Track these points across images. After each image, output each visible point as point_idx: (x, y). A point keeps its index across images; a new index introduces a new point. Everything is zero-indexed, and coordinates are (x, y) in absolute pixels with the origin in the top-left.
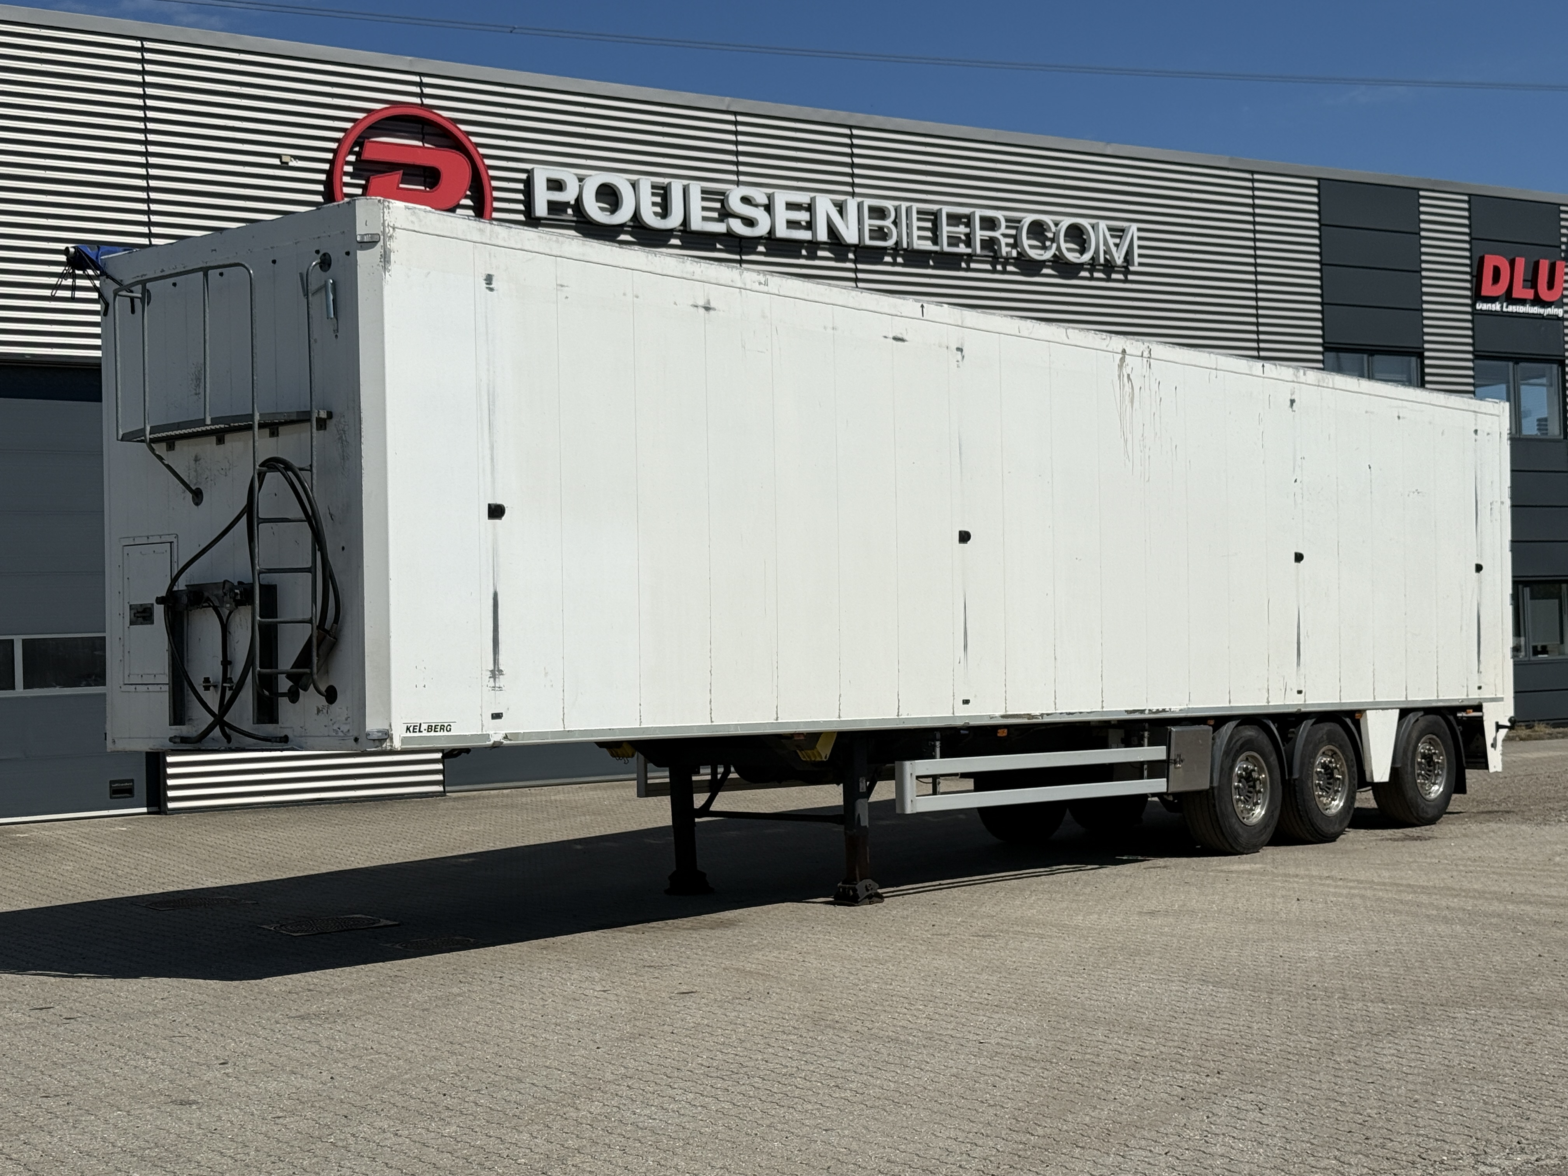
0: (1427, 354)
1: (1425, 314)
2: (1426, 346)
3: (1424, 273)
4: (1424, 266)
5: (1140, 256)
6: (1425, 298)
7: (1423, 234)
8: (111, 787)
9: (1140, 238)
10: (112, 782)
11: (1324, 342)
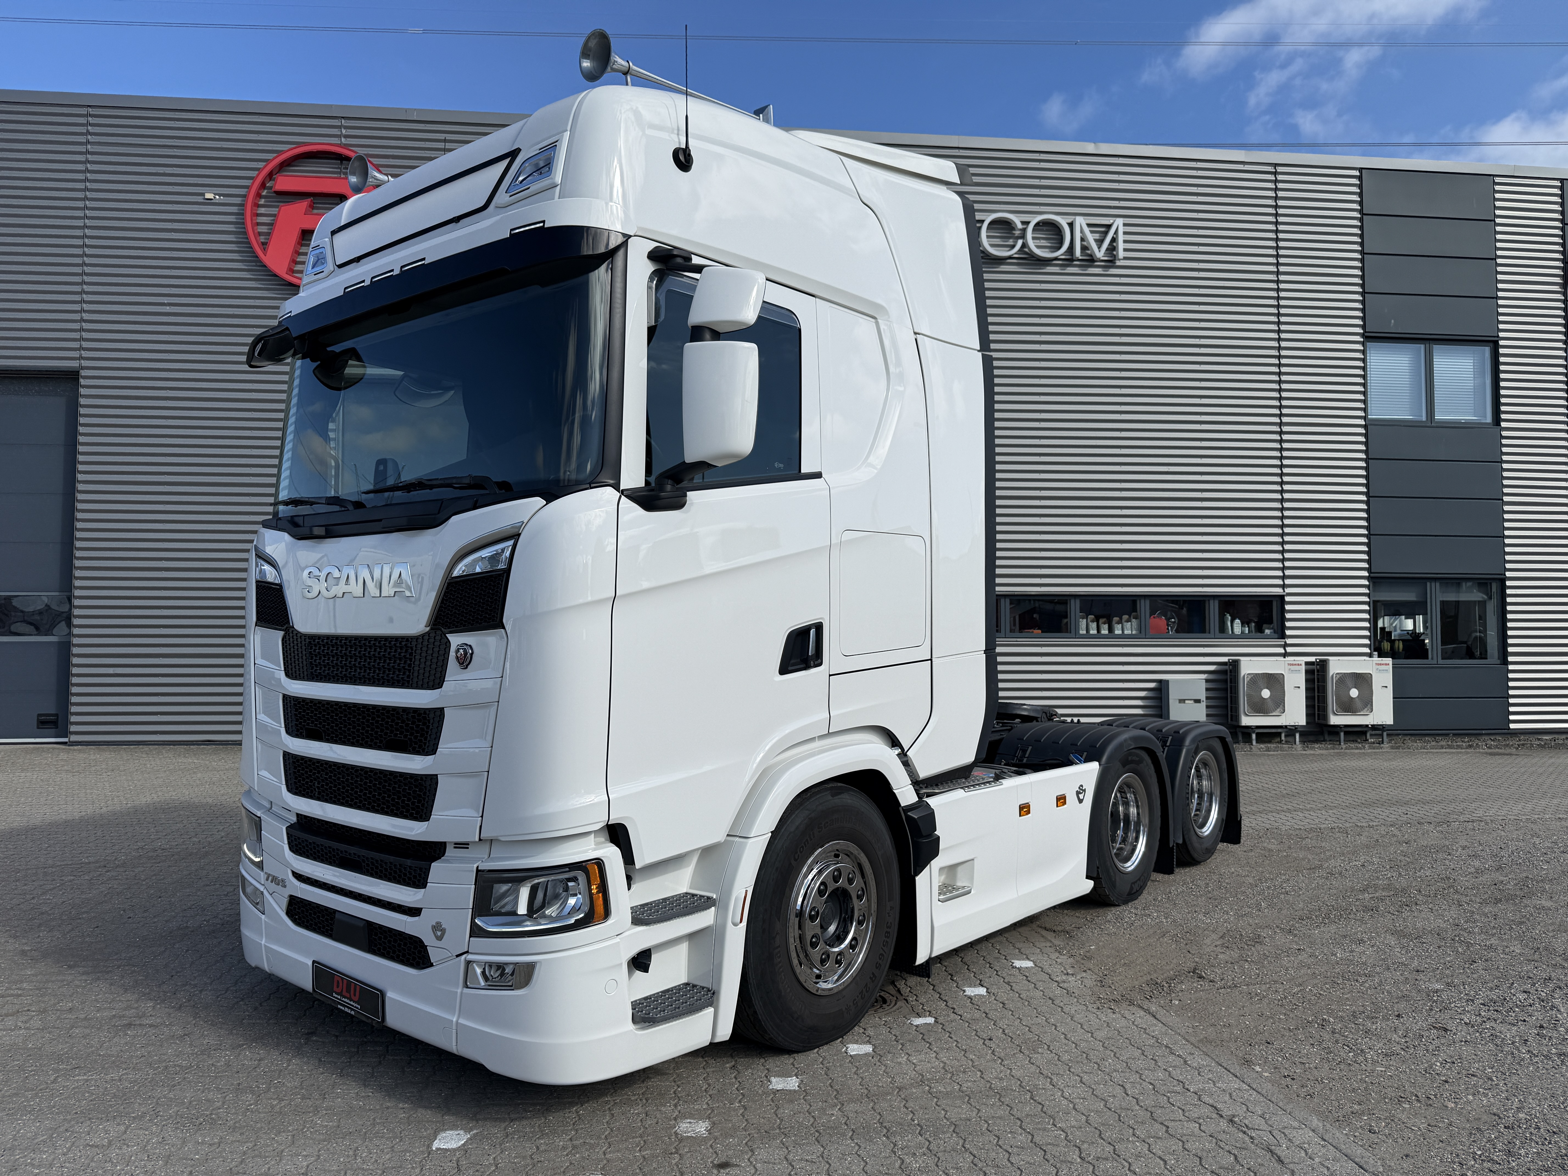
0: (1501, 343)
1: (1500, 302)
2: (1501, 334)
3: (1499, 261)
4: (1499, 253)
5: (1125, 250)
6: (1500, 286)
7: (1498, 220)
8: (38, 719)
9: (1125, 233)
10: (39, 715)
11: (1365, 332)
